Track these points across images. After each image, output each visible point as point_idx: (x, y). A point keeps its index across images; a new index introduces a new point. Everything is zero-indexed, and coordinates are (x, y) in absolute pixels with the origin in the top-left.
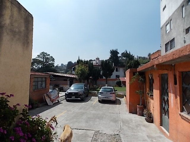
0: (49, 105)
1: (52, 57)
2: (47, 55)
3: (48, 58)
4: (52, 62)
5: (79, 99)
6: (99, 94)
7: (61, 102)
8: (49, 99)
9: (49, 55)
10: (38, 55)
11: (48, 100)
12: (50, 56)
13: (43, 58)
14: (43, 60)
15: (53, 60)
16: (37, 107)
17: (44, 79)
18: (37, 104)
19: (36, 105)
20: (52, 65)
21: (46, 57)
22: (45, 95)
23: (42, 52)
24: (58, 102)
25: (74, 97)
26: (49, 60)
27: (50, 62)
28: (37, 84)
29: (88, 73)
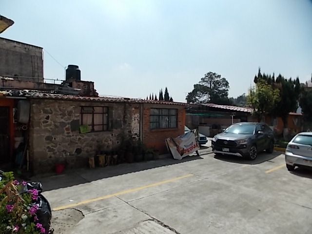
0: (175, 158)
1: (225, 79)
2: (216, 77)
3: (218, 82)
4: (224, 88)
5: (238, 154)
6: (287, 149)
7: (202, 157)
8: (176, 147)
9: (219, 76)
10: (202, 79)
11: (173, 149)
12: (222, 77)
13: (211, 82)
14: (209, 86)
15: (227, 84)
16: (152, 159)
17: (173, 112)
18: (152, 153)
19: (151, 155)
20: (225, 93)
21: (214, 81)
22: (168, 139)
23: (208, 73)
24: (198, 155)
25: (228, 150)
26: (220, 85)
27: (221, 89)
28: (158, 121)
29: (279, 100)
